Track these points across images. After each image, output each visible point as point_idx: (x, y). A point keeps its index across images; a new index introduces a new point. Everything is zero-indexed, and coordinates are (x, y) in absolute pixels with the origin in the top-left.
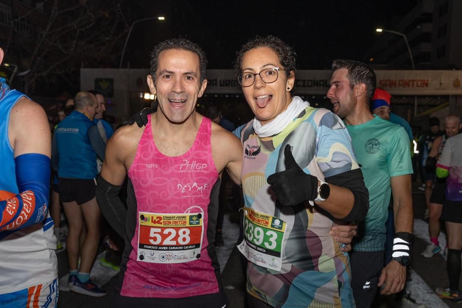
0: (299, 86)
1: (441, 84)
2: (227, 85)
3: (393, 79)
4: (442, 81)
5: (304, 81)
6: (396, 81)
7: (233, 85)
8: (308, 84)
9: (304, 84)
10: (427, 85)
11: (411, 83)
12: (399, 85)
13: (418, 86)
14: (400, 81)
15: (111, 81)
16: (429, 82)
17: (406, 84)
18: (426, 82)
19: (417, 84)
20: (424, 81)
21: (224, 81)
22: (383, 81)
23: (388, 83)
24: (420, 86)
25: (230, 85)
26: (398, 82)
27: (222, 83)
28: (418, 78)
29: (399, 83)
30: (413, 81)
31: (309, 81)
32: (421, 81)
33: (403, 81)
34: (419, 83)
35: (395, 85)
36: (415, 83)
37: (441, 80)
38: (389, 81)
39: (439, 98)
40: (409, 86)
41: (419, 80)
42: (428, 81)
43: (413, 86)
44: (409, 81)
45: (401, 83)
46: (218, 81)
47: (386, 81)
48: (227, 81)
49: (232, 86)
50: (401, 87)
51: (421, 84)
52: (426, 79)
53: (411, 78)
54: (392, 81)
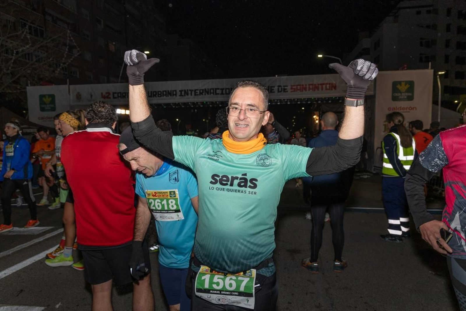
0: (218, 94)
2: (155, 96)
3: (303, 83)
5: (222, 89)
6: (306, 85)
7: (160, 96)
8: (226, 91)
9: (222, 92)
10: (335, 87)
11: (320, 86)
12: (310, 89)
13: (326, 89)
14: (309, 85)
15: (52, 96)
16: (337, 85)
17: (316, 88)
18: (334, 85)
19: (326, 87)
20: (332, 84)
21: (151, 92)
22: (294, 86)
23: (299, 87)
24: (329, 89)
25: (157, 96)
26: (308, 86)
27: (150, 95)
28: (326, 82)
29: (309, 88)
30: (322, 84)
31: (226, 89)
32: (330, 84)
33: (312, 85)
34: (328, 86)
35: (305, 89)
36: (324, 86)
38: (300, 85)
40: (318, 89)
41: (327, 84)
43: (322, 89)
44: (318, 85)
45: (311, 87)
47: (297, 86)
48: (154, 92)
49: (158, 96)
50: (311, 90)
51: (330, 87)
52: (334, 82)
53: (320, 82)
54: (303, 85)
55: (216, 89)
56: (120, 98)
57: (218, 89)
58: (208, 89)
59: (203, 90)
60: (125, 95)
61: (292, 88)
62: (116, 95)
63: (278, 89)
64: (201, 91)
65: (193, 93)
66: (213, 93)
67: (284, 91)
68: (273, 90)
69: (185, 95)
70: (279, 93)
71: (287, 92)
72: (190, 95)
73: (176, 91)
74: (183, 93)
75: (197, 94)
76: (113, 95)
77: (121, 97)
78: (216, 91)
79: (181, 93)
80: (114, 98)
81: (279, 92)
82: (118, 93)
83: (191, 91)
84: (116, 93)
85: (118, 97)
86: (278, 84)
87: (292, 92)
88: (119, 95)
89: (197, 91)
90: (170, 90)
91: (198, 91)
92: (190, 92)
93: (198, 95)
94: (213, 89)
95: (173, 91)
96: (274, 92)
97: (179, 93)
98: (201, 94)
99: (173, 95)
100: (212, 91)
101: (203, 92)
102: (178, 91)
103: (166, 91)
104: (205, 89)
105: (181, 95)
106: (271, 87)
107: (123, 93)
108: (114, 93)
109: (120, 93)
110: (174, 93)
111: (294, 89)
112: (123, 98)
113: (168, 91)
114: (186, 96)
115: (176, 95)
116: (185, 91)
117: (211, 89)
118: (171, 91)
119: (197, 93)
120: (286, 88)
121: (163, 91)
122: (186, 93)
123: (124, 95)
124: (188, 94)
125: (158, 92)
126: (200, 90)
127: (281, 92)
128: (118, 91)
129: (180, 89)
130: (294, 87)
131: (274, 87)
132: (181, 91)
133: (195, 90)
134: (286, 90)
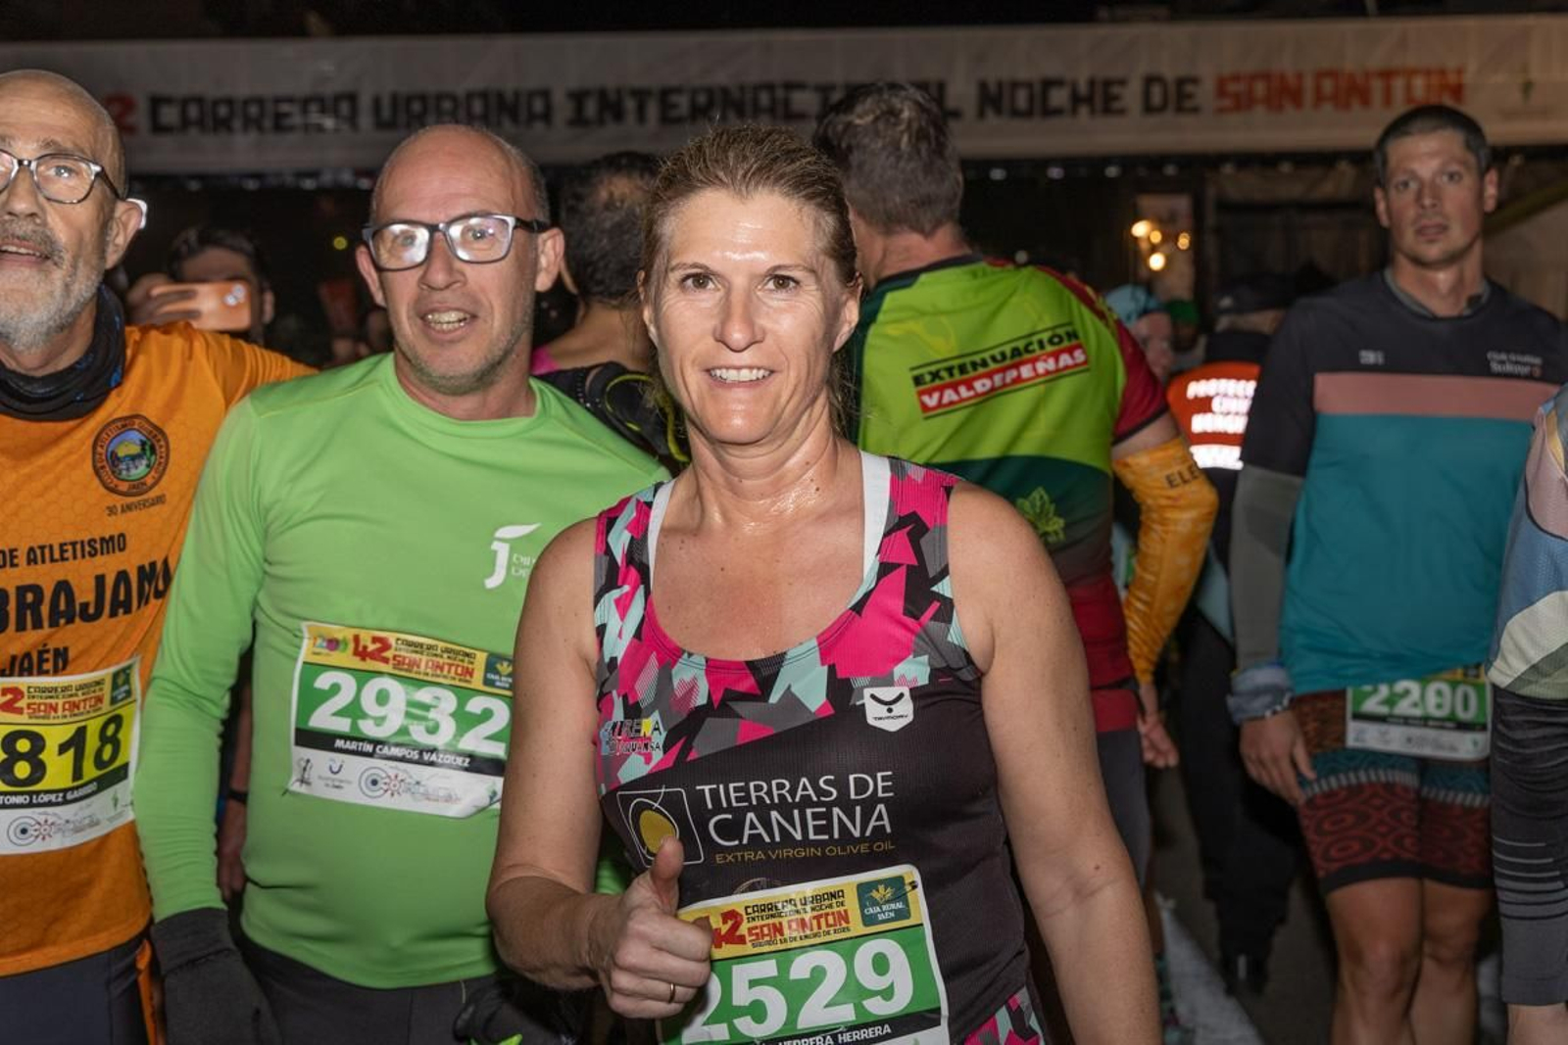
0: (802, 116)
1: (1527, 87)
2: (417, 120)
3: (1285, 64)
4: (1535, 75)
5: (824, 90)
6: (1300, 76)
10: (1457, 93)
11: (1377, 85)
12: (1319, 98)
14: (1320, 75)
16: (1468, 78)
17: (1352, 91)
18: (1452, 79)
19: (1409, 88)
20: (1443, 72)
21: (394, 98)
22: (1236, 78)
23: (1260, 88)
26: (1309, 84)
27: (386, 113)
28: (1411, 60)
29: (1318, 90)
30: (1387, 75)
32: (1428, 73)
33: (1332, 74)
34: (1419, 83)
35: (1296, 97)
37: (1525, 69)
38: (1266, 76)
39: (1516, 161)
40: (1366, 101)
41: (1411, 73)
42: (1460, 72)
44: (1367, 75)
45: (1328, 85)
46: (365, 102)
47: (1254, 77)
48: (409, 99)
50: (1328, 108)
51: (1428, 87)
52: (1451, 64)
53: (1376, 61)
54: (1282, 77)
55: (790, 86)
56: (193, 132)
57: (800, 86)
58: (742, 88)
59: (710, 91)
60: (232, 113)
61: (1221, 92)
62: (169, 115)
63: (1147, 95)
64: (702, 99)
65: (653, 110)
66: (772, 111)
67: (1180, 109)
68: (1116, 98)
69: (601, 122)
70: (1154, 120)
71: (1195, 110)
72: (631, 117)
73: (545, 94)
74: (591, 108)
75: (674, 113)
76: (154, 113)
77: (201, 123)
78: (787, 103)
79: (579, 108)
80: (158, 128)
81: (1149, 108)
82: (185, 103)
83: (640, 95)
84: (168, 100)
85: (185, 123)
86: (1143, 68)
87: (1221, 111)
88: (193, 111)
89: (674, 98)
90: (509, 87)
91: (683, 102)
92: (630, 104)
93: (679, 120)
94: (770, 87)
95: (531, 95)
96: (1122, 112)
97: (563, 109)
98: (698, 112)
99: (532, 117)
100: (764, 99)
101: (711, 104)
102: (559, 98)
103: (484, 95)
104: (725, 91)
105: (579, 120)
106: (1108, 83)
107: (216, 103)
108: (156, 102)
109: (199, 100)
110: (538, 105)
111: (1237, 96)
112: (215, 129)
113: (500, 96)
114: (611, 129)
115: (547, 116)
116: (602, 94)
117: (758, 88)
118: (517, 94)
119: (675, 106)
120: (1189, 88)
121: (470, 96)
122: (611, 107)
123: (223, 111)
124: (619, 115)
125: (440, 97)
126: (694, 92)
127: (1162, 108)
128: (183, 89)
129: (574, 83)
130: (1232, 87)
131: (1122, 82)
132: (578, 97)
133: (665, 94)
134: (1188, 104)
